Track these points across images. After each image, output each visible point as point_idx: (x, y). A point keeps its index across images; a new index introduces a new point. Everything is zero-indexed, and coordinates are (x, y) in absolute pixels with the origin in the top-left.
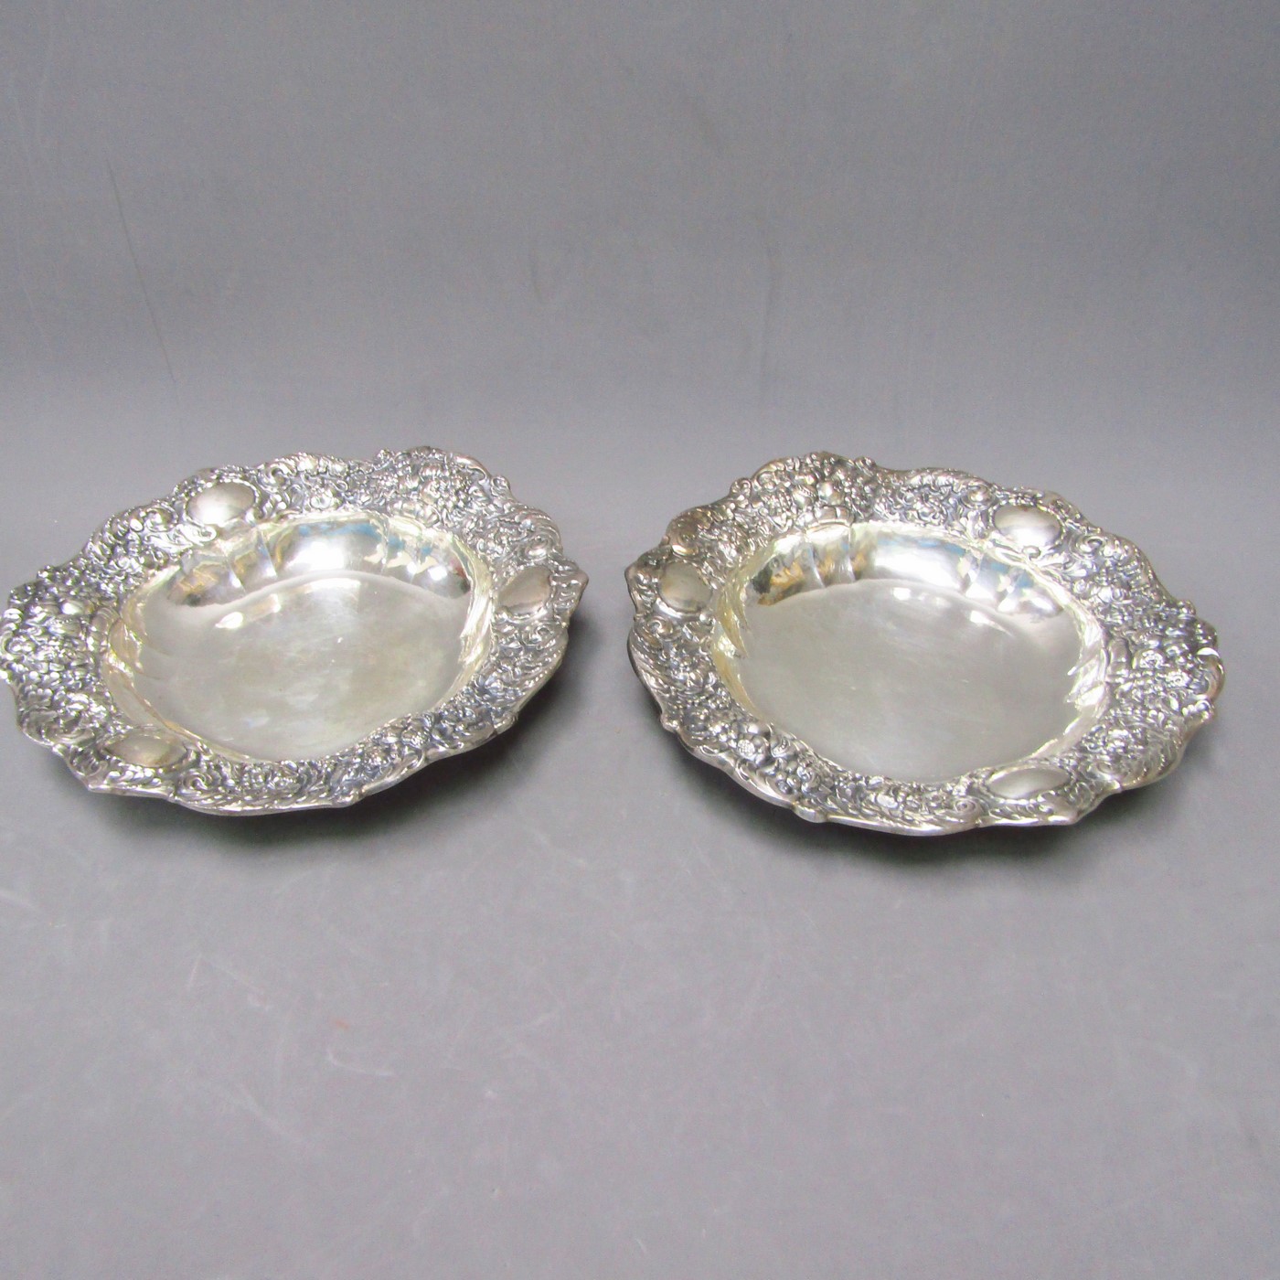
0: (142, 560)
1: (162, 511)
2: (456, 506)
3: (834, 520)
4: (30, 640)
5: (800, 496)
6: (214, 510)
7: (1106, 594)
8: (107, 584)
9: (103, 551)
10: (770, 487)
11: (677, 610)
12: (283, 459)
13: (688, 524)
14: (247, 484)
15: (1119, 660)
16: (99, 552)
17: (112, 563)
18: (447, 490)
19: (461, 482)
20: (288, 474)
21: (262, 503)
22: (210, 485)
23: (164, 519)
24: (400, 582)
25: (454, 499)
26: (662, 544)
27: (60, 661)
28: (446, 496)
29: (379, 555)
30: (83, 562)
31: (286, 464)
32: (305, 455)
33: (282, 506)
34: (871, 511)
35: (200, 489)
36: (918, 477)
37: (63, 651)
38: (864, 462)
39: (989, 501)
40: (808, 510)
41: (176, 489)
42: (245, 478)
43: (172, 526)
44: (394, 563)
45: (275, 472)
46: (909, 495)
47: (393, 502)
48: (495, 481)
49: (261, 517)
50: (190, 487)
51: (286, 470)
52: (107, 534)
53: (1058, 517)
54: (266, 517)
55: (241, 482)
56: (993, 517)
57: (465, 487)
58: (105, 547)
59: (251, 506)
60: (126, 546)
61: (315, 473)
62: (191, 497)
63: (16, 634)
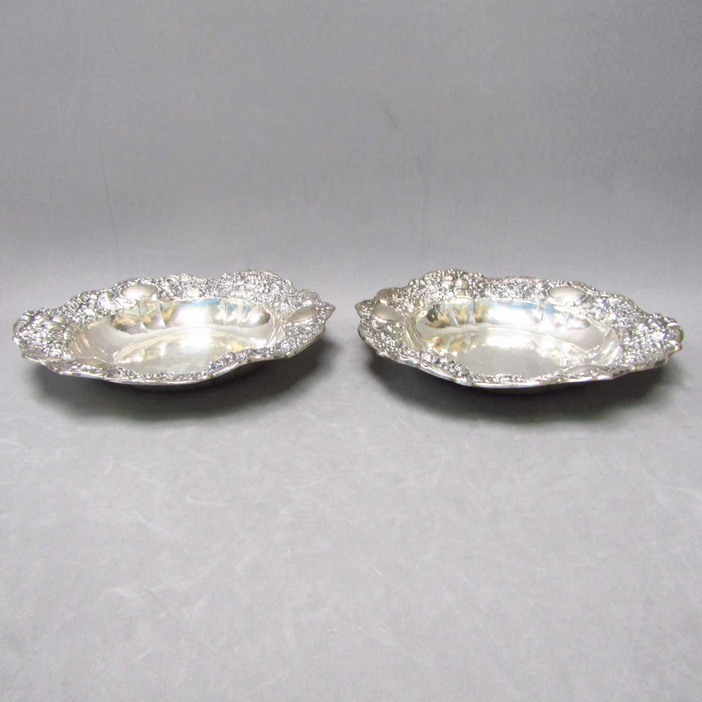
0: (96, 310)
1: (108, 292)
2: (264, 292)
3: (464, 296)
4: (33, 328)
5: (446, 285)
6: (134, 294)
7: (613, 316)
8: (76, 318)
9: (76, 306)
10: (430, 282)
11: (384, 320)
12: (173, 276)
13: (387, 293)
14: (153, 284)
15: (625, 334)
16: (73, 306)
17: (79, 310)
18: (259, 284)
19: (267, 281)
20: (175, 282)
21: (161, 292)
22: (134, 283)
23: (109, 296)
24: (233, 326)
25: (263, 288)
26: (375, 298)
27: (48, 339)
28: (258, 287)
29: (222, 315)
30: (64, 308)
31: (175, 278)
32: (185, 274)
33: (172, 294)
34: (484, 293)
35: (129, 285)
36: (507, 280)
37: (50, 334)
38: (478, 274)
39: (545, 286)
40: (450, 291)
41: (116, 285)
42: (152, 282)
43: (113, 299)
44: (231, 319)
45: (168, 281)
46: (503, 287)
47: (230, 292)
48: (285, 282)
49: (160, 298)
50: (124, 285)
51: (174, 280)
52: (79, 299)
53: (583, 290)
54: (162, 298)
55: (151, 283)
56: (549, 293)
57: (269, 283)
58: (77, 304)
59: (155, 293)
60: (88, 305)
61: (190, 282)
62: (124, 288)
63: (26, 326)
